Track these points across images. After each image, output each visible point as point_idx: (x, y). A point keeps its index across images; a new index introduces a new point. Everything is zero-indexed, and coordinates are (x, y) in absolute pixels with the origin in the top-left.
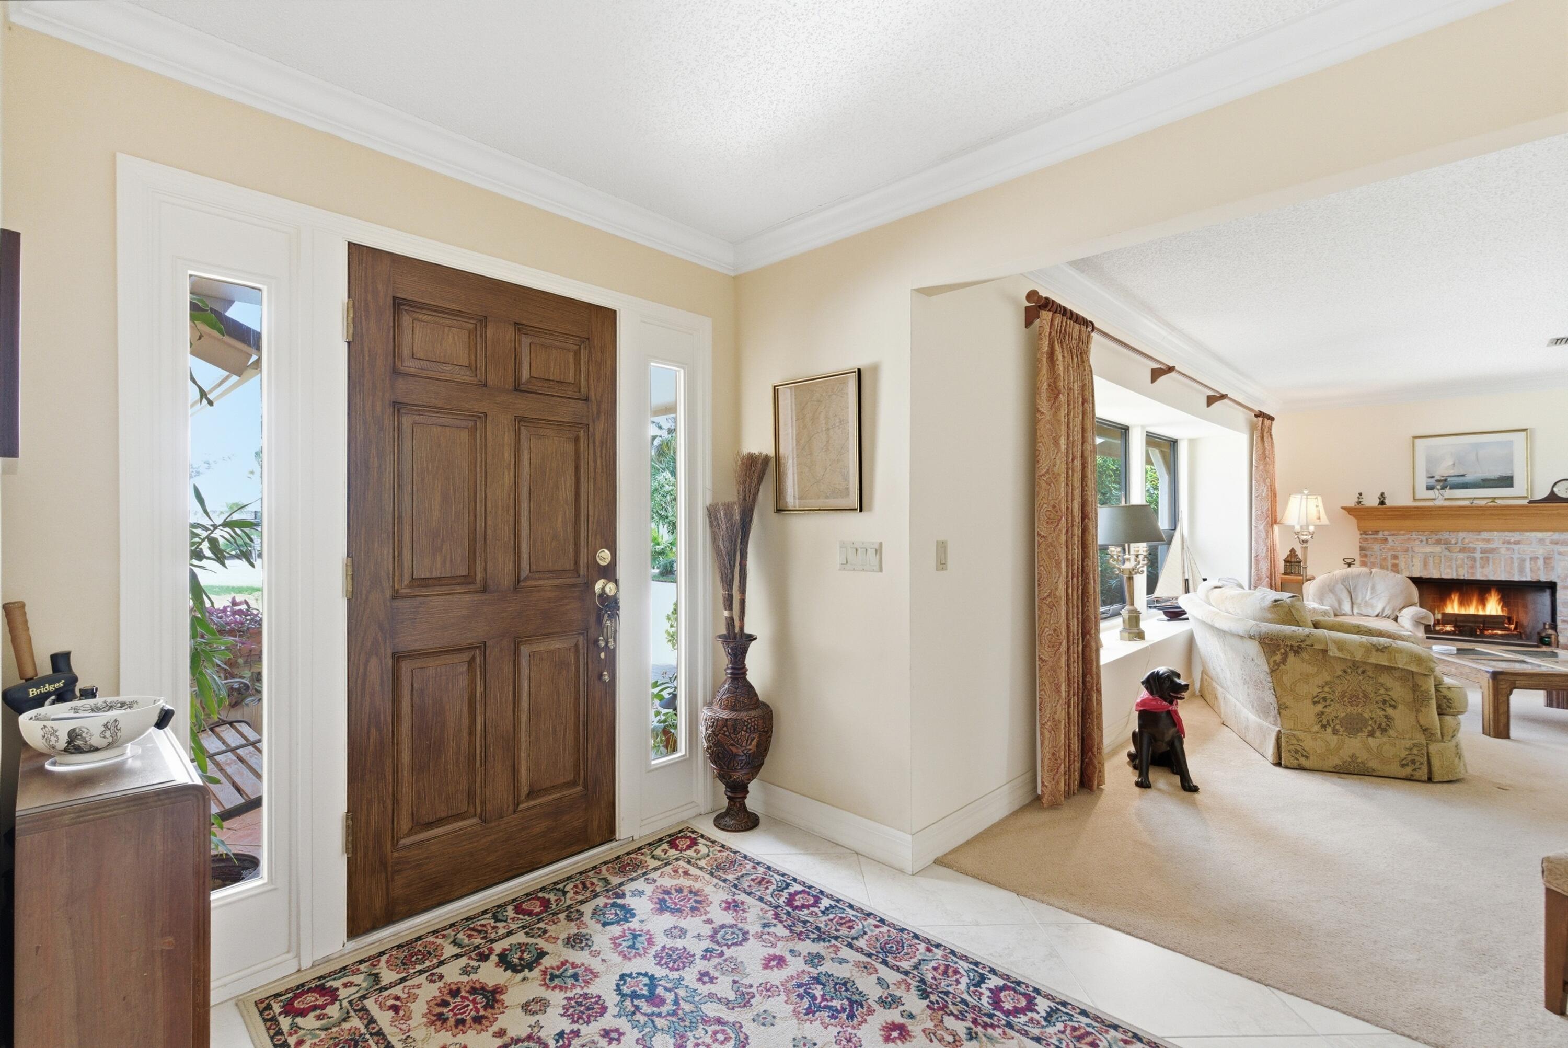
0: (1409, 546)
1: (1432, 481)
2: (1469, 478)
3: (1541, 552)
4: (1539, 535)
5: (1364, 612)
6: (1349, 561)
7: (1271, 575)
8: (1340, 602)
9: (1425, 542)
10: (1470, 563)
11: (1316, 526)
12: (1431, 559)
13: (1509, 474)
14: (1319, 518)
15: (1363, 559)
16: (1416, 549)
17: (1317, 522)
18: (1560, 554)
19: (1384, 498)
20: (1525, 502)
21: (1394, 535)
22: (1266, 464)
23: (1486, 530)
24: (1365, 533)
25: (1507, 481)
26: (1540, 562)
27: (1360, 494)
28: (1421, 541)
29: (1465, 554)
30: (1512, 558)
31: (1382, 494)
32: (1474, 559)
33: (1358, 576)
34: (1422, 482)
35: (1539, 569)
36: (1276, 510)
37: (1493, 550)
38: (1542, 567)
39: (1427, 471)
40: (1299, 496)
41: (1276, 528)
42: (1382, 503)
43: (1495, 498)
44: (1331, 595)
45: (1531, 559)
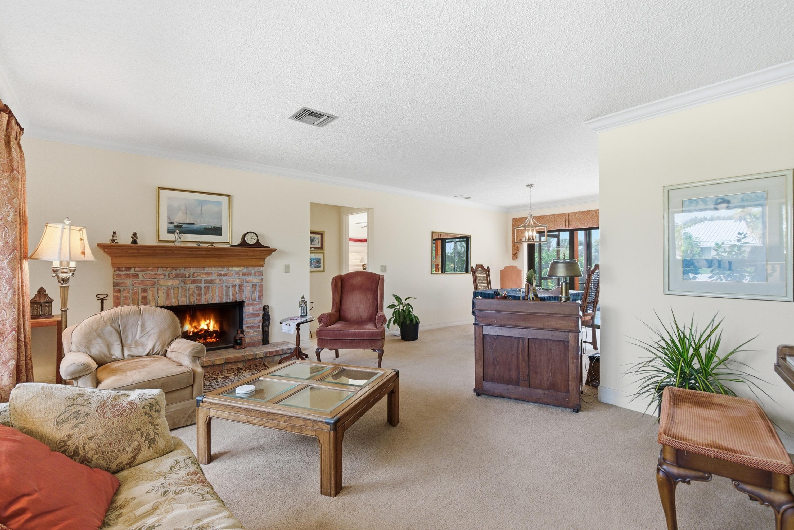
0: (156, 280)
1: (172, 226)
2: (196, 226)
3: (237, 281)
4: (237, 269)
5: (135, 352)
6: (102, 297)
7: (19, 326)
8: (109, 346)
9: (167, 277)
10: (198, 292)
11: (78, 262)
12: (172, 291)
13: (219, 226)
14: (84, 253)
15: (116, 294)
16: (161, 283)
17: (82, 258)
18: (247, 282)
19: (137, 238)
20: (228, 246)
21: (143, 271)
22: (14, 179)
23: (209, 266)
24: (119, 270)
25: (217, 231)
26: (237, 288)
27: (115, 233)
28: (165, 276)
29: (195, 285)
30: (222, 286)
31: (135, 234)
32: (200, 288)
33: (128, 315)
34: (164, 227)
35: (236, 293)
36: (25, 241)
37: (212, 281)
38: (238, 292)
39: (169, 218)
40: (60, 226)
41: (26, 264)
42: (134, 242)
43: (213, 243)
44: (99, 340)
45: (232, 286)
